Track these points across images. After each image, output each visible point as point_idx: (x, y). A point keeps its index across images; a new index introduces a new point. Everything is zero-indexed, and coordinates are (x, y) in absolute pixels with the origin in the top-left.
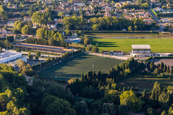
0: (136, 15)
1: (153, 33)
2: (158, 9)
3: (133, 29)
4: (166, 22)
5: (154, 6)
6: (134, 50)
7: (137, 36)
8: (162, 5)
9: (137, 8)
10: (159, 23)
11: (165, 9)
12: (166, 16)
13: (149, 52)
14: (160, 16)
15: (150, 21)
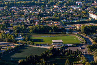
0: (53, 24)
1: (63, 33)
2: (65, 20)
3: (52, 31)
4: (70, 27)
5: (63, 19)
6: (54, 43)
7: (54, 35)
8: (67, 18)
9: (53, 20)
10: (66, 28)
11: (69, 20)
12: (69, 24)
13: (62, 43)
14: (66, 24)
15: (61, 27)
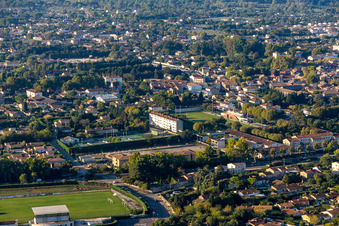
0: (30, 153)
1: (68, 183)
2: (70, 140)
3: (29, 179)
4: (89, 162)
5: (61, 134)
6: (38, 217)
7: (38, 191)
8: (76, 131)
9: (30, 139)
10: (75, 164)
11: (83, 138)
12: (86, 151)
13: (66, 218)
14: (76, 151)
15: (57, 162)
